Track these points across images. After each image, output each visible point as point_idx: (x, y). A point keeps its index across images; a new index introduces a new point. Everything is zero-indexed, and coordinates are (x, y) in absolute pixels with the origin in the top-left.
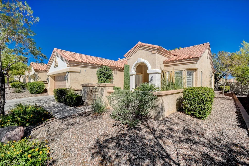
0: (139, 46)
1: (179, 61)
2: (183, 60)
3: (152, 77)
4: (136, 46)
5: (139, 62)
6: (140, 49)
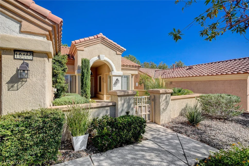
3: (117, 80)
4: (98, 37)
5: (101, 60)
6: (101, 43)
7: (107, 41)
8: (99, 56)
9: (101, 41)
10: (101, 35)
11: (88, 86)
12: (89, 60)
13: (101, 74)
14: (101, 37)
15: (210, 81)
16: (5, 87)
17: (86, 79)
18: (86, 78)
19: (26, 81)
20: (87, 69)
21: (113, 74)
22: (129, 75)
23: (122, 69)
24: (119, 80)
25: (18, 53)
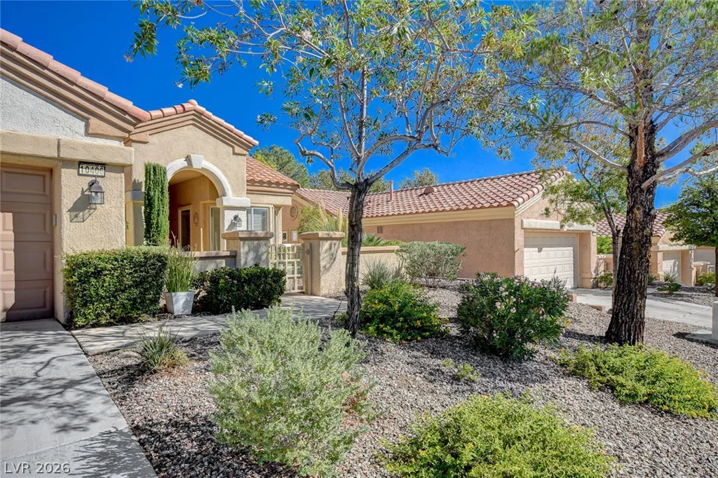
0: (193, 115)
1: (268, 185)
2: (273, 186)
3: (236, 218)
4: (185, 111)
5: (194, 166)
6: (193, 124)
7: (210, 121)
8: (188, 159)
9: (193, 120)
10: (193, 104)
11: (162, 231)
12: (165, 168)
13: (189, 204)
14: (194, 110)
15: (455, 223)
16: (66, 216)
17: (158, 214)
18: (159, 210)
19: (96, 209)
20: (160, 190)
21: (225, 203)
22: (269, 208)
23: (249, 192)
24: (240, 219)
25: (85, 166)
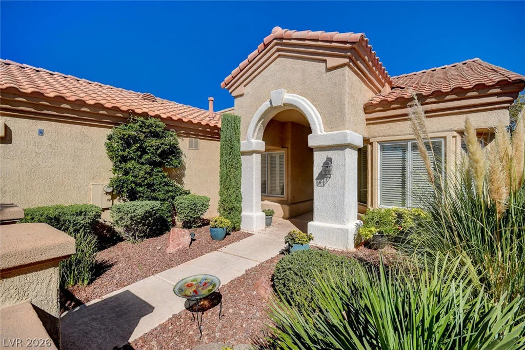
0: (276, 44)
1: (433, 100)
2: (448, 97)
4: (266, 46)
5: (274, 105)
6: (279, 56)
9: (278, 50)
14: (276, 39)
